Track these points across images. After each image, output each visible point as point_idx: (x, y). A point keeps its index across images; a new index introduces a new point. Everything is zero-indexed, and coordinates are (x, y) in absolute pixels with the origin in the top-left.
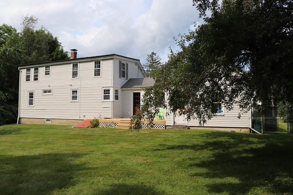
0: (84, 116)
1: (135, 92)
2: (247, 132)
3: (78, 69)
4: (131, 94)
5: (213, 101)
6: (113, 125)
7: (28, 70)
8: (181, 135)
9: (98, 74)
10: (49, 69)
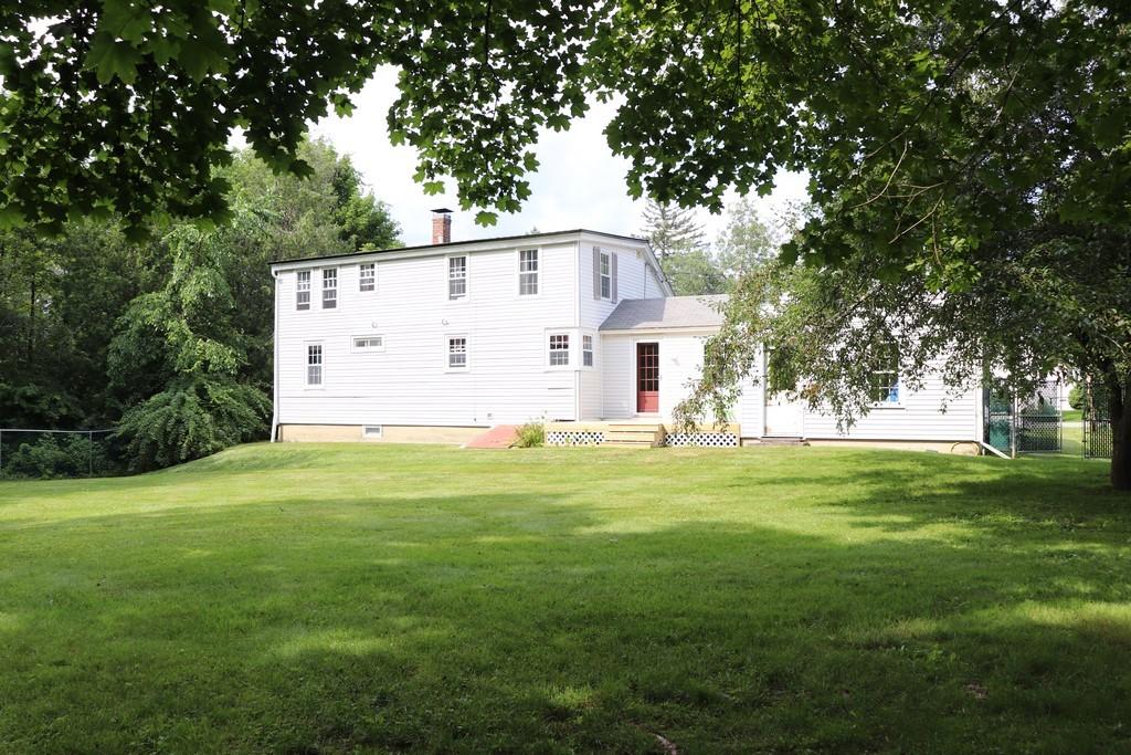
0: (489, 415)
1: (641, 341)
2: (971, 452)
3: (466, 272)
4: (631, 348)
5: (874, 367)
6: (586, 440)
7: (304, 275)
8: (789, 459)
9: (533, 290)
10: (373, 273)
